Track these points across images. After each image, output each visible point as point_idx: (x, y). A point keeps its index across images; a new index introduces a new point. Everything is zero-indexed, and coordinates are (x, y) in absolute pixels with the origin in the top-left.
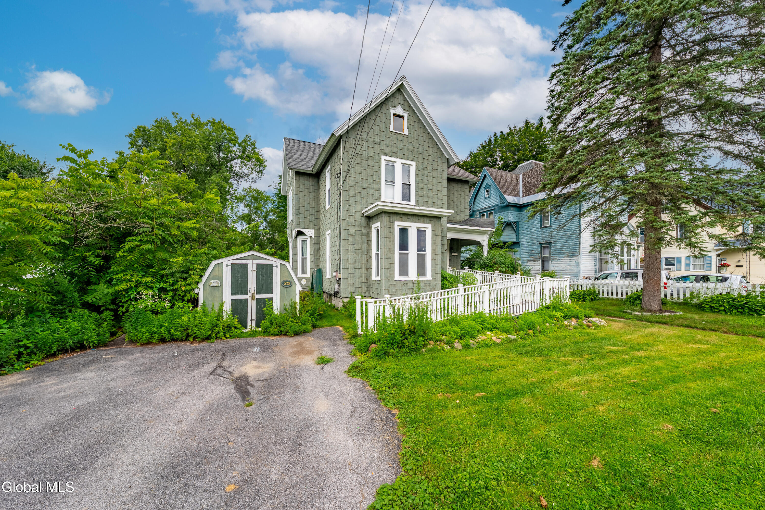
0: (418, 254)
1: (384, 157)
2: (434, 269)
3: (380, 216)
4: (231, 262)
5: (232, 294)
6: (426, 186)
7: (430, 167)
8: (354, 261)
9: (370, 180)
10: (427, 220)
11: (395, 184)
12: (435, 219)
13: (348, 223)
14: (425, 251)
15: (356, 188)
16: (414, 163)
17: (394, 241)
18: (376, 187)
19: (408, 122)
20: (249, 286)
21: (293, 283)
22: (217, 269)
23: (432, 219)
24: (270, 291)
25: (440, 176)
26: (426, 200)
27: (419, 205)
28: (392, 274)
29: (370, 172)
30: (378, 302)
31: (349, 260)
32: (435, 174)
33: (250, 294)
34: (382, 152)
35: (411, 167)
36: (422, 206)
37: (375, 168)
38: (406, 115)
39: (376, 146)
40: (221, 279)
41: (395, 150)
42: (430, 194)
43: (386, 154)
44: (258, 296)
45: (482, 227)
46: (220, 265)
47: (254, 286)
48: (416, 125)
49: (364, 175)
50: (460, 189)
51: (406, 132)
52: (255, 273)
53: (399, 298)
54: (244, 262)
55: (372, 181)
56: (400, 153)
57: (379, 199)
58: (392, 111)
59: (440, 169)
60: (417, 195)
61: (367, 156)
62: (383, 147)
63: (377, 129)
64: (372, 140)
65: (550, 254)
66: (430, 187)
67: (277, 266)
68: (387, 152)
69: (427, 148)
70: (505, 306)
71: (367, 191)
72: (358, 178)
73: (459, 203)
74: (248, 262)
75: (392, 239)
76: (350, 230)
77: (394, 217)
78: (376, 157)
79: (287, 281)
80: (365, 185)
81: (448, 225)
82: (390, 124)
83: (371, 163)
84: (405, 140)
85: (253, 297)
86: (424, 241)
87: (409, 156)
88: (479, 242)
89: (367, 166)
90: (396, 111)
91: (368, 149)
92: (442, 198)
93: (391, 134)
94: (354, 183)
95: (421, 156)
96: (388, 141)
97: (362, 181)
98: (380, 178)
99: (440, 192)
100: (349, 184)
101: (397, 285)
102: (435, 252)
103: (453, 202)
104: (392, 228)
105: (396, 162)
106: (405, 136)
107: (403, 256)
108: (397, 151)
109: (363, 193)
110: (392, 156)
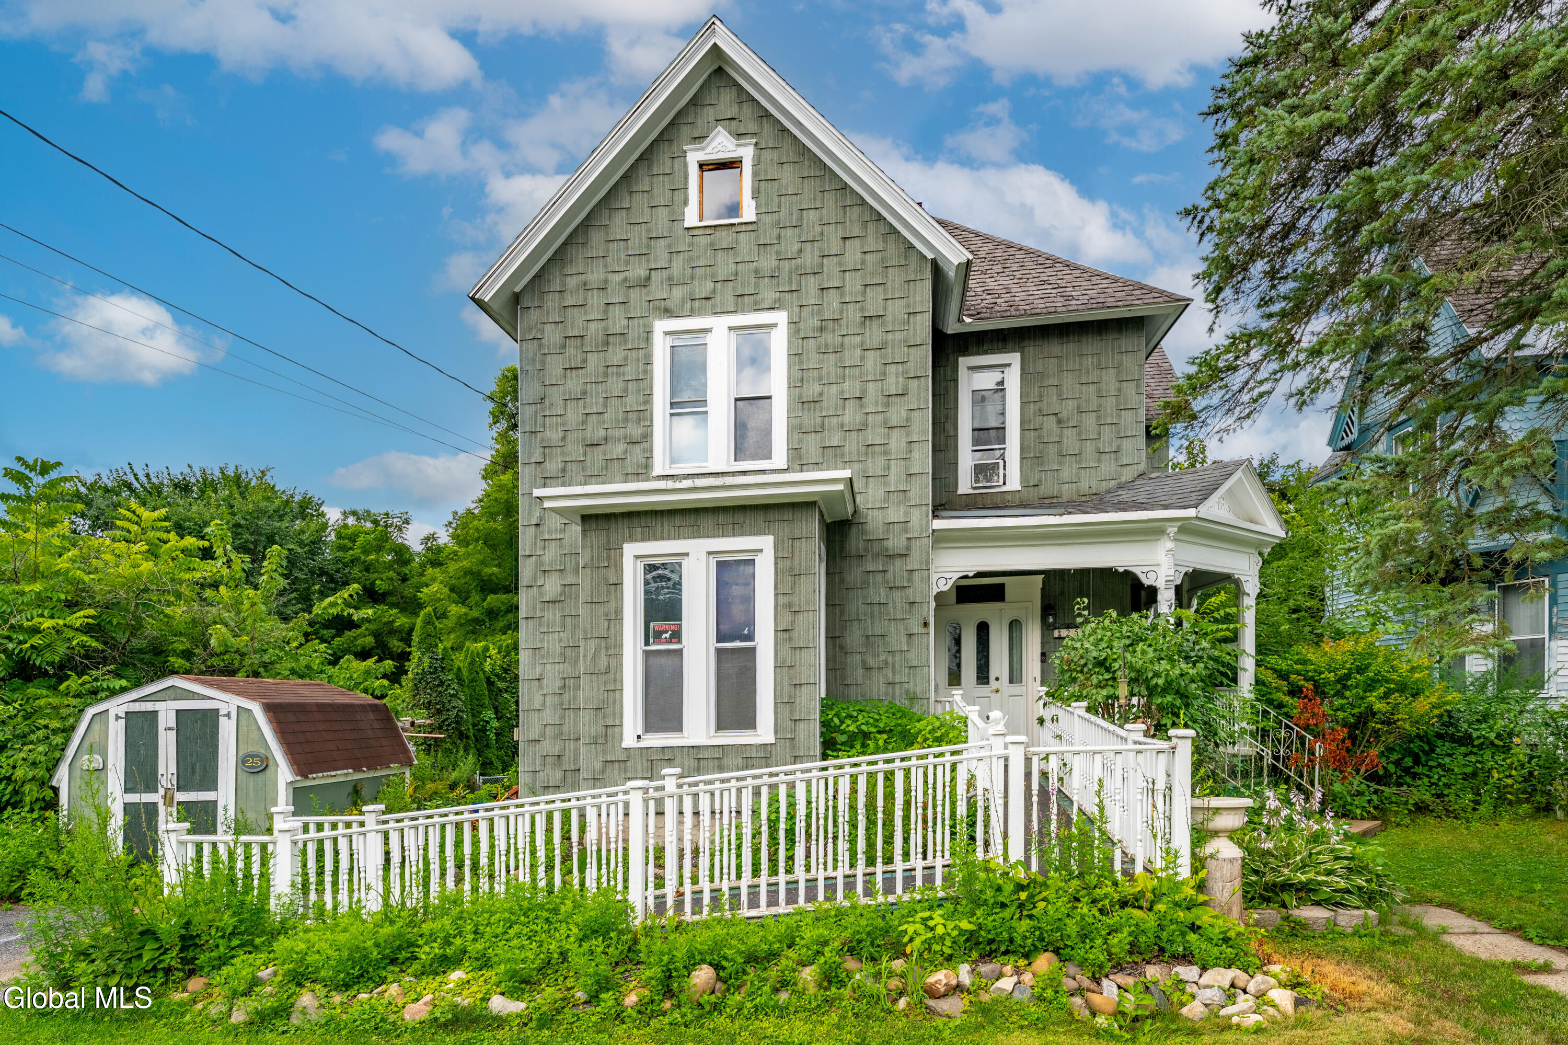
0: (719, 652)
1: (661, 326)
2: (784, 703)
4: (125, 708)
5: (127, 790)
6: (833, 389)
7: (852, 314)
8: (559, 683)
9: (614, 413)
10: (758, 519)
11: (710, 408)
13: (542, 564)
14: (750, 637)
15: (568, 449)
16: (780, 318)
17: (619, 612)
18: (635, 431)
19: (754, 174)
20: (161, 770)
22: (96, 727)
23: (772, 515)
24: (211, 783)
26: (834, 439)
27: (803, 466)
28: (614, 728)
29: (614, 385)
31: (545, 682)
32: (874, 334)
33: (161, 791)
34: (656, 309)
36: (817, 465)
37: (631, 371)
38: (747, 153)
39: (637, 296)
40: (105, 753)
41: (706, 288)
42: (851, 415)
43: (669, 313)
44: (180, 797)
45: (1166, 507)
46: (103, 716)
47: (173, 769)
48: (788, 175)
49: (594, 403)
50: (1091, 361)
51: (749, 213)
52: (173, 735)
54: (149, 707)
55: (620, 416)
56: (725, 295)
57: (644, 470)
58: (694, 157)
60: (797, 429)
61: (601, 337)
62: (658, 290)
63: (638, 236)
64: (622, 276)
66: (852, 387)
67: (228, 715)
68: (671, 304)
69: (834, 245)
71: (604, 453)
72: (574, 414)
73: (1089, 421)
74: (158, 706)
75: (612, 605)
76: (546, 588)
77: (620, 528)
78: (636, 330)
79: (252, 756)
80: (595, 432)
81: (938, 524)
82: (686, 203)
83: (616, 354)
84: (746, 241)
85: (168, 799)
86: (749, 600)
87: (760, 296)
88: (1127, 573)
89: (601, 370)
90: (709, 150)
91: (606, 312)
92: (909, 419)
93: (688, 239)
94: (560, 434)
95: (811, 284)
96: (679, 266)
97: (586, 422)
98: (648, 398)
99: (899, 400)
100: (542, 440)
101: (630, 764)
102: (791, 639)
103: (1060, 422)
104: (612, 570)
105: (708, 331)
106: (744, 228)
107: (663, 661)
108: (714, 291)
109: (588, 463)
110: (692, 313)
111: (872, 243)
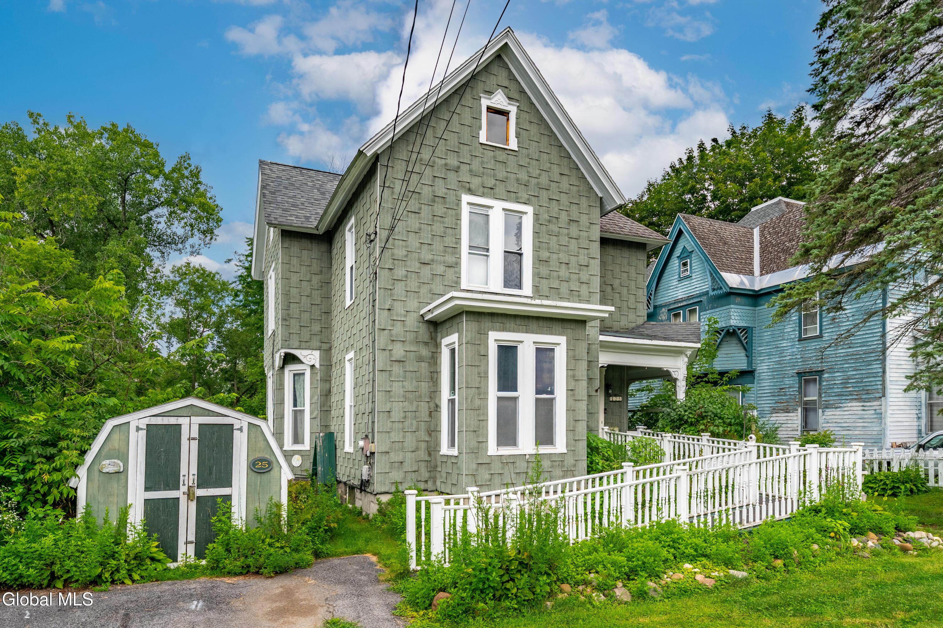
0: (537, 400)
1: (466, 198)
2: (571, 431)
3: (458, 320)
4: (147, 421)
5: (147, 489)
6: (555, 256)
7: (564, 217)
8: (402, 415)
9: (438, 245)
10: (557, 327)
11: (491, 253)
12: (573, 326)
13: (391, 335)
14: (552, 392)
15: (409, 263)
16: (529, 209)
17: (486, 373)
18: (450, 259)
19: (517, 124)
20: (183, 471)
21: (275, 465)
22: (116, 436)
23: (566, 325)
24: (227, 481)
25: (585, 234)
26: (555, 285)
27: (541, 297)
28: (483, 443)
29: (438, 228)
30: (452, 502)
31: (393, 414)
32: (574, 230)
33: (184, 489)
34: (463, 187)
35: (524, 217)
36: (547, 297)
37: (448, 221)
38: (513, 110)
39: (452, 176)
40: (125, 459)
41: (490, 182)
42: (563, 272)
43: (470, 191)
44: (201, 492)
45: (673, 340)
46: (123, 427)
47: (194, 470)
48: (534, 130)
49: (426, 237)
50: (626, 261)
51: (513, 144)
52: (195, 445)
53: (498, 492)
54: (172, 421)
55: (442, 248)
56: (500, 189)
57: (456, 284)
58: (485, 102)
59: (584, 219)
60: (537, 275)
61: (431, 197)
62: (464, 176)
63: (453, 140)
64: (443, 162)
65: (820, 396)
66: (564, 257)
68: (473, 187)
69: (557, 177)
70: (724, 507)
71: (432, 270)
72: (413, 241)
73: (625, 291)
74: (181, 421)
75: (482, 369)
76: (394, 352)
77: (486, 322)
78: (451, 198)
79: (262, 460)
80: (426, 256)
81: (602, 338)
82: (480, 128)
83: (439, 209)
84: (512, 160)
85: (190, 495)
86: (551, 371)
87: (519, 195)
88: (668, 371)
89: (430, 217)
90: (493, 101)
91: (433, 181)
92: (589, 280)
93: (481, 150)
94: (405, 253)
95: (544, 195)
96: (476, 164)
97: (420, 248)
98: (458, 240)
99: (585, 268)
100: (393, 255)
101: (492, 465)
102: (574, 395)
103: (613, 289)
104: (482, 346)
105: (491, 207)
106: (511, 153)
107: (507, 403)
108: (495, 185)
109: (422, 274)
110: (483, 195)
111: (574, 181)
